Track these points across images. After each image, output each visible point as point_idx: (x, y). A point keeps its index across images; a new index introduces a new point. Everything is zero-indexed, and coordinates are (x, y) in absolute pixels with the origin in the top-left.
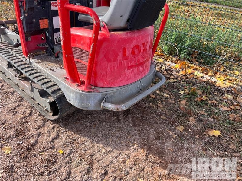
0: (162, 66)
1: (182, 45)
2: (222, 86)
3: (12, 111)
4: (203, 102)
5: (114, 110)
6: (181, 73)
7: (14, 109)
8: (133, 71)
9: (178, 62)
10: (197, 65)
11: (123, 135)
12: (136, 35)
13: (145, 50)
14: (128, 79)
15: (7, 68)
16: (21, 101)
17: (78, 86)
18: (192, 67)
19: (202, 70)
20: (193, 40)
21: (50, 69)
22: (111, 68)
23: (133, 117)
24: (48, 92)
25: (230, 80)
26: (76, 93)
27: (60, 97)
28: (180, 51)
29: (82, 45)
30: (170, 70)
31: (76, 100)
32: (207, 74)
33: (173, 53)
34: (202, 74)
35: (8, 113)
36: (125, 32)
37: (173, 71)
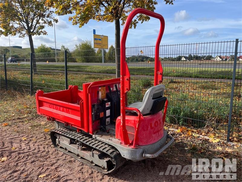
0: (168, 132)
1: (179, 115)
2: (214, 141)
3: (80, 171)
4: (203, 154)
5: (151, 158)
6: (183, 135)
7: (81, 170)
8: (156, 134)
9: (179, 128)
10: (193, 129)
11: (155, 179)
12: (155, 116)
13: (160, 123)
14: (154, 139)
15: (69, 144)
16: (82, 165)
17: (129, 146)
18: (190, 130)
19: (197, 132)
20: (186, 112)
21: (109, 139)
22: (145, 134)
23: (158, 168)
24: (108, 154)
25: (218, 137)
26: (129, 150)
27: (115, 156)
28: (178, 120)
29: (129, 124)
30: (174, 134)
31: (128, 155)
32: (201, 134)
33: (173, 121)
34: (198, 135)
35: (78, 173)
36: (150, 116)
37: (176, 135)
